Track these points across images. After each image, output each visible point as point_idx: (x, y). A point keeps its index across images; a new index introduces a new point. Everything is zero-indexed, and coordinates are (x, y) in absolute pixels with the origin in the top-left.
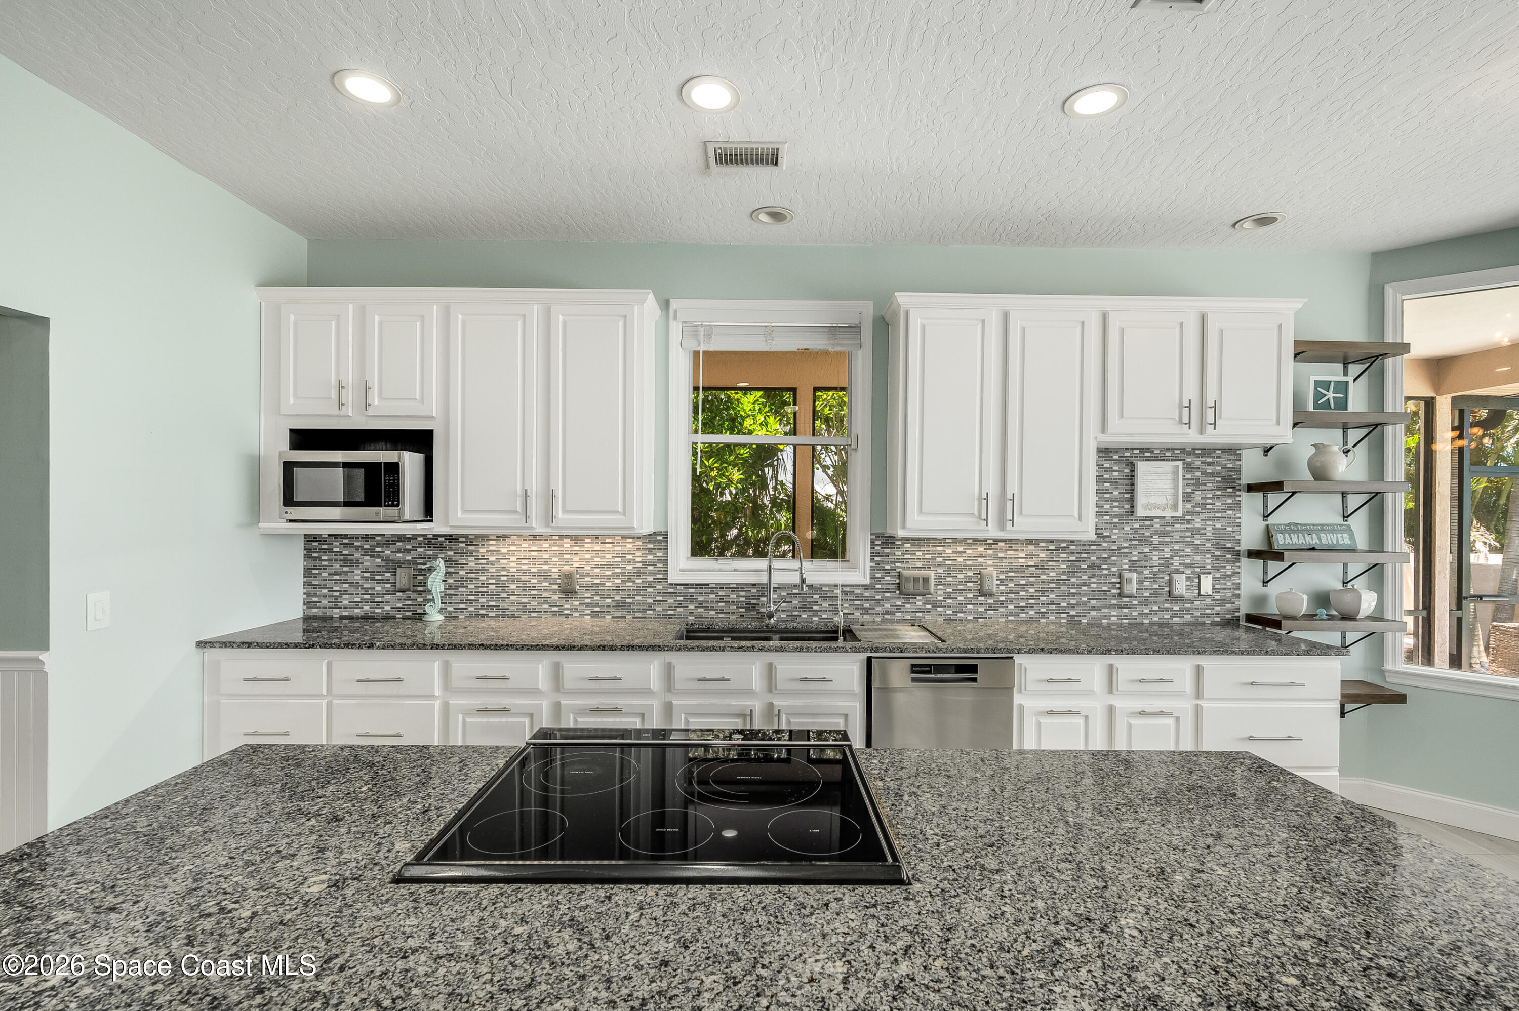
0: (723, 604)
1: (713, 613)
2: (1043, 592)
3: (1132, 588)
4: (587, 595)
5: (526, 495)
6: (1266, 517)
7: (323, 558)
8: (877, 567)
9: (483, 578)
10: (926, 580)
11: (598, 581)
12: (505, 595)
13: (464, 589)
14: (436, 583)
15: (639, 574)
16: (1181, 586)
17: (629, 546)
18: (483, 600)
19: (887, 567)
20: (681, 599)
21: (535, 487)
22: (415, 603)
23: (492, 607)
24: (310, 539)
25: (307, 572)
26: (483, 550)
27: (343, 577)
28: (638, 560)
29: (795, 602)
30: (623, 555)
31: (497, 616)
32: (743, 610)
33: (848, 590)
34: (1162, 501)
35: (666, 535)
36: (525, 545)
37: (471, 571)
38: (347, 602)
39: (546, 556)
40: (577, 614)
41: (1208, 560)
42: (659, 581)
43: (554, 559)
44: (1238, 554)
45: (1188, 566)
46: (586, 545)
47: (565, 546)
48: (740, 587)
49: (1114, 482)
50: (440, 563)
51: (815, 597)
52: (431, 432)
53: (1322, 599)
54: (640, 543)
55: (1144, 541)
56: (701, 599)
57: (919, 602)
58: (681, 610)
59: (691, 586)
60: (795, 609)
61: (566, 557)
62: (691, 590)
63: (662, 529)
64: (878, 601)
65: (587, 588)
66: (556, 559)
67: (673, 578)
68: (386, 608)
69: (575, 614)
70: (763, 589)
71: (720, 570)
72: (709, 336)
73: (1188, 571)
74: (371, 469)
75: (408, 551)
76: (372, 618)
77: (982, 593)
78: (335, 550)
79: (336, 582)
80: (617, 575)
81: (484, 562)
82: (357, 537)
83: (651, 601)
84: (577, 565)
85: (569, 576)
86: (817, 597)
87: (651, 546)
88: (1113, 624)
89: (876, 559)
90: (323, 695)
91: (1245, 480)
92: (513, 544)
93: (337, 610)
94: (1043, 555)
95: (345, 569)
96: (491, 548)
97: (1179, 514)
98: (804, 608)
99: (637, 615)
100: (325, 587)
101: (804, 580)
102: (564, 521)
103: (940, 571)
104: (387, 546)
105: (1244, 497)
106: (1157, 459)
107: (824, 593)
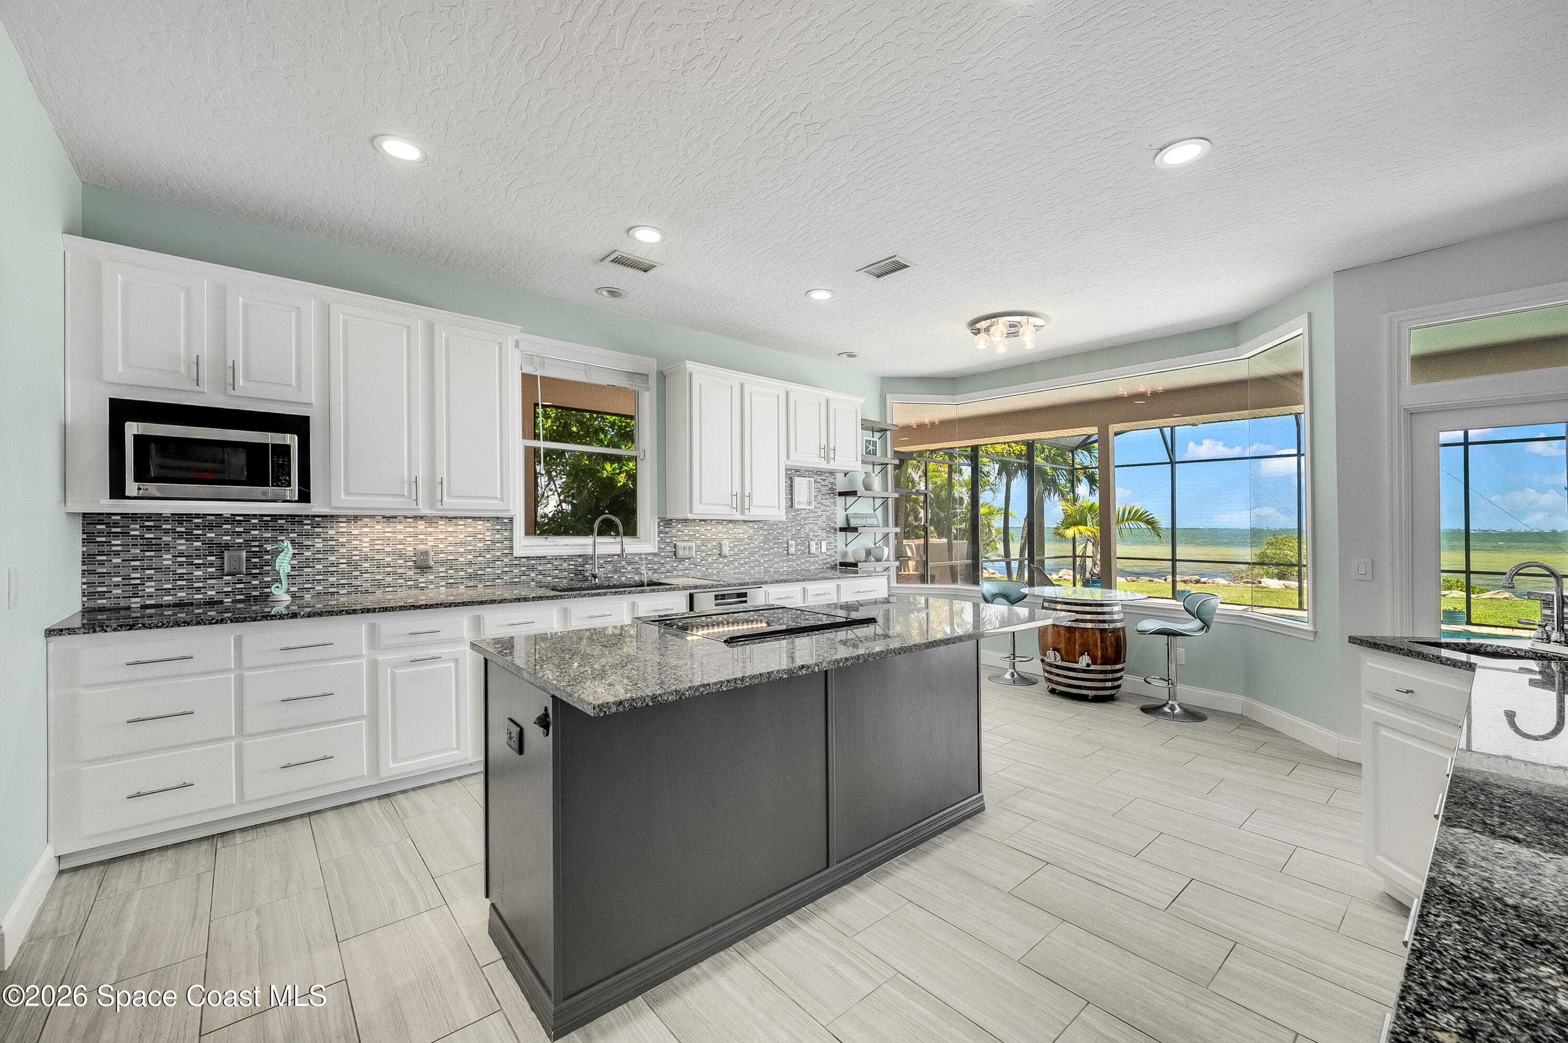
0: (557, 571)
1: (550, 578)
2: (752, 554)
3: (792, 550)
4: (441, 570)
5: (415, 481)
6: (846, 510)
7: (113, 542)
8: (662, 541)
9: (332, 558)
10: (690, 548)
11: (452, 557)
12: (358, 573)
13: (310, 570)
14: (284, 564)
15: (488, 551)
16: (813, 548)
17: (479, 527)
18: (332, 579)
19: (667, 541)
20: (525, 569)
21: (421, 473)
22: (248, 586)
23: (343, 585)
24: (92, 519)
25: (88, 559)
26: (332, 532)
27: (146, 563)
28: (487, 538)
29: (609, 567)
30: (474, 535)
31: (349, 593)
32: (573, 575)
34: (804, 500)
35: (511, 519)
36: (378, 527)
37: (319, 552)
38: (153, 590)
39: (401, 537)
40: (433, 586)
41: (824, 534)
42: (506, 555)
43: (409, 539)
44: (835, 530)
45: (816, 537)
46: (440, 527)
47: (420, 527)
48: (570, 558)
50: (287, 543)
51: (622, 563)
52: (306, 419)
53: (868, 553)
54: (489, 525)
55: (798, 523)
56: (540, 568)
57: (687, 563)
58: (525, 577)
59: (533, 558)
61: (420, 537)
62: (532, 562)
63: (507, 513)
64: (662, 564)
65: (442, 563)
66: (411, 539)
67: (517, 553)
68: (209, 593)
69: (430, 587)
70: (588, 558)
71: (555, 545)
72: (543, 365)
73: (816, 539)
75: (239, 534)
76: (191, 604)
77: (721, 556)
78: (132, 533)
79: (135, 569)
80: (469, 552)
81: (333, 543)
83: (500, 572)
84: (432, 544)
85: (425, 553)
86: (624, 563)
87: (499, 527)
88: (785, 571)
89: (661, 535)
90: (231, 670)
91: (838, 491)
92: (366, 526)
93: (138, 600)
94: (752, 531)
95: (148, 554)
96: (341, 530)
97: (812, 507)
98: (614, 569)
99: (487, 584)
100: (117, 575)
101: (623, 550)
102: (452, 504)
103: (698, 542)
104: (210, 527)
105: (837, 499)
106: (802, 476)
107: (628, 559)
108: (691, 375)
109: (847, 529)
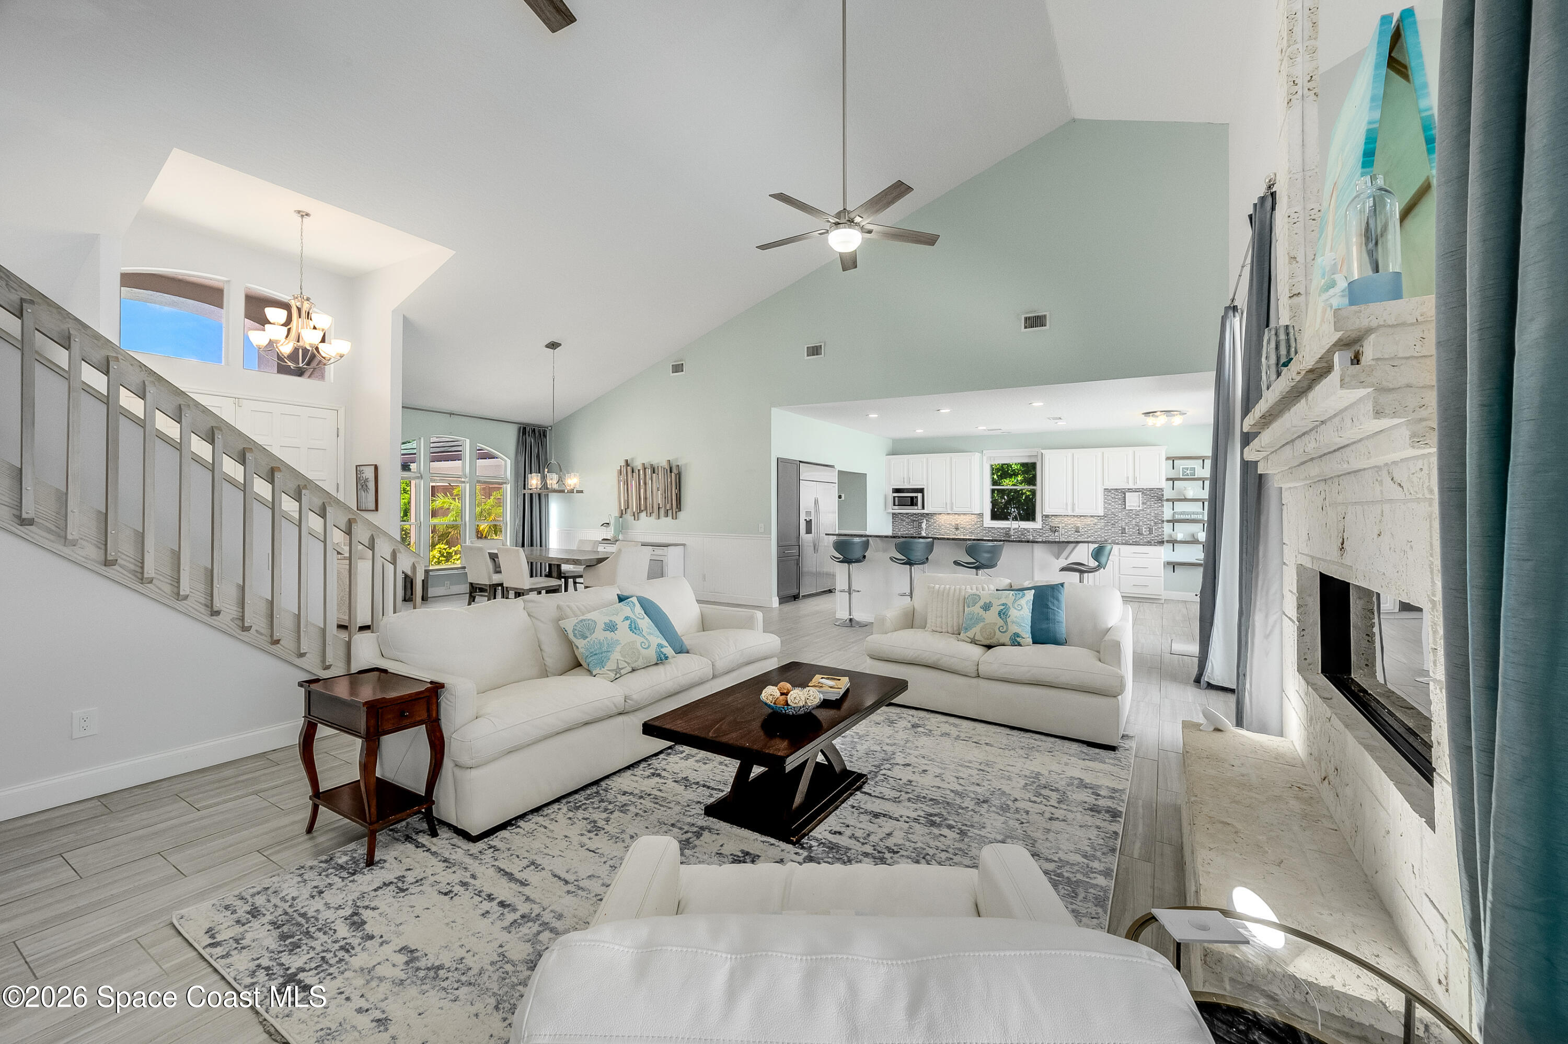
0: (999, 533)
1: (996, 535)
5: (946, 504)
6: (1174, 509)
7: (899, 518)
8: (1048, 524)
10: (1058, 527)
11: (965, 525)
14: (924, 525)
15: (976, 524)
16: (1143, 530)
20: (987, 531)
21: (948, 502)
24: (893, 514)
25: (893, 522)
26: (936, 517)
27: (901, 524)
28: (976, 520)
29: (1019, 533)
30: (971, 519)
32: (1004, 535)
33: (1035, 530)
34: (1134, 504)
35: (983, 514)
36: (946, 516)
37: (933, 522)
39: (951, 519)
41: (1152, 523)
42: (982, 526)
44: (1163, 521)
45: (1145, 524)
46: (962, 517)
47: (956, 517)
48: (1004, 528)
49: (1119, 499)
50: (925, 520)
51: (1025, 531)
52: (923, 489)
54: (977, 516)
55: (1130, 517)
56: (994, 532)
58: (987, 534)
59: (990, 528)
60: (1019, 535)
61: (956, 519)
63: (981, 512)
64: (1045, 533)
65: (962, 528)
66: (954, 520)
67: (984, 526)
70: (1012, 530)
71: (998, 524)
72: (998, 462)
73: (1145, 526)
74: (912, 498)
75: (918, 518)
77: (1076, 531)
79: (899, 525)
80: (970, 523)
81: (937, 519)
82: (904, 514)
83: (979, 532)
84: (960, 521)
85: (957, 524)
87: (980, 517)
89: (1044, 521)
91: (1165, 498)
94: (1096, 521)
95: (901, 522)
96: (939, 517)
97: (1141, 508)
98: (1022, 535)
100: (897, 526)
102: (956, 510)
103: (1063, 525)
104: (911, 516)
105: (1165, 503)
106: (1134, 492)
107: (1028, 530)
108: (1044, 455)
109: (1173, 521)
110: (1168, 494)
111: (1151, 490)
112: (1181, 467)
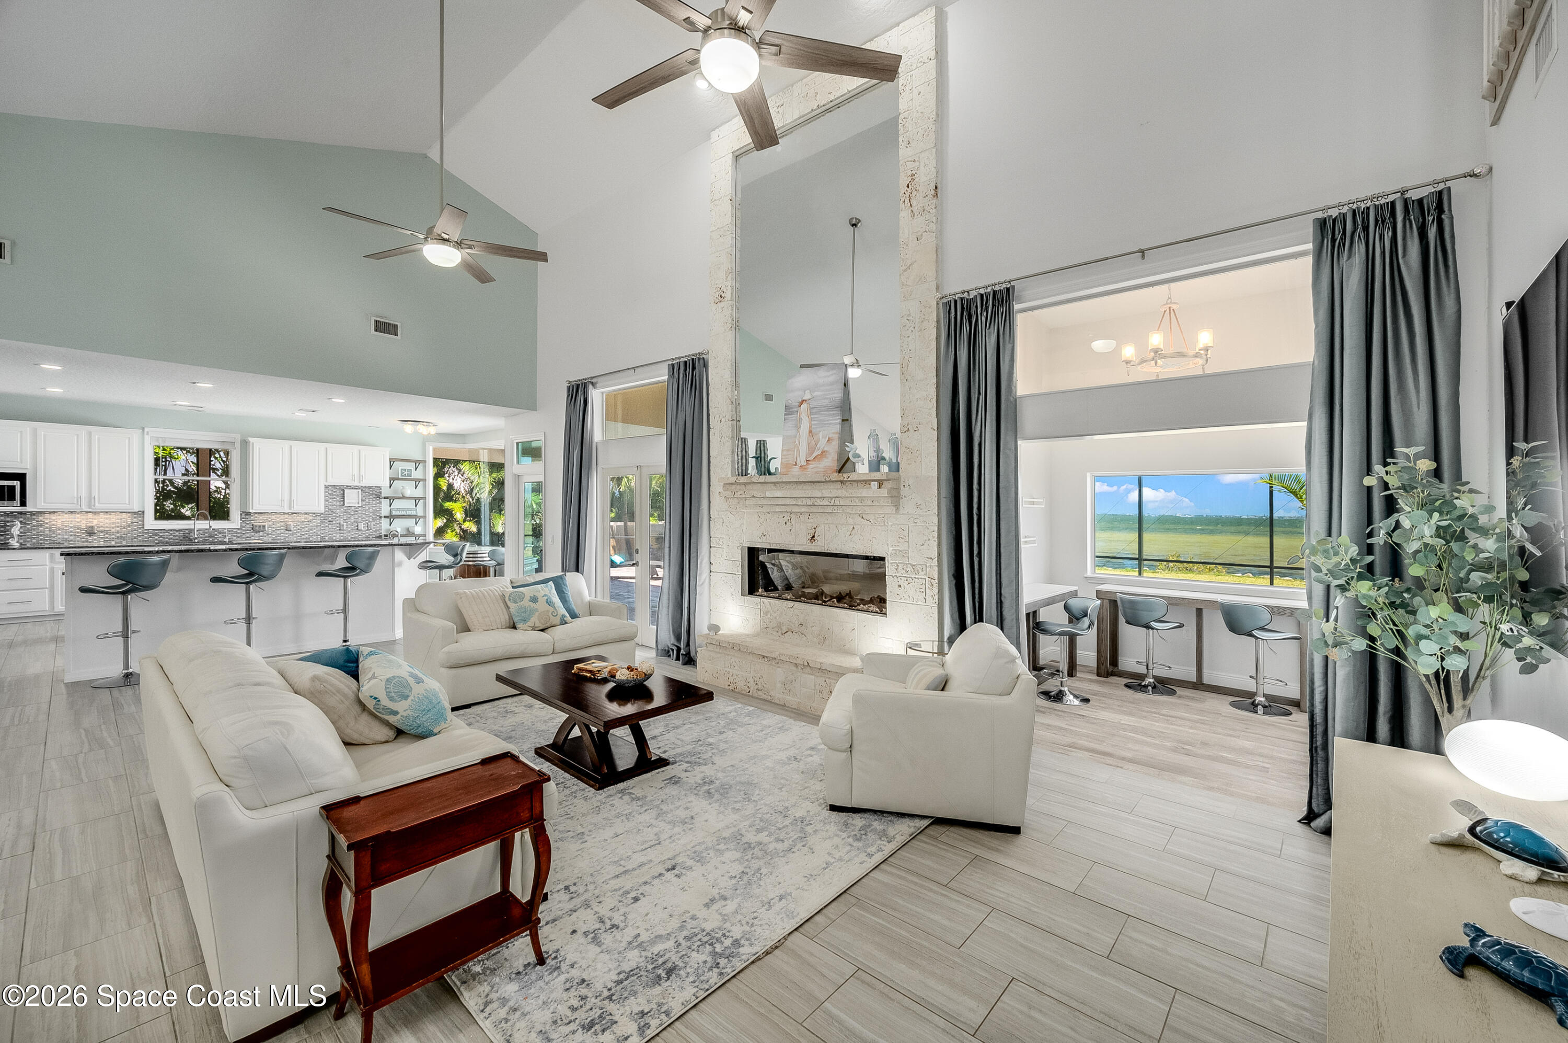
6: (390, 506)
8: (243, 522)
9: (41, 529)
10: (264, 526)
11: (107, 529)
13: (29, 533)
14: (16, 531)
15: (129, 526)
16: (361, 526)
19: (247, 522)
20: (151, 535)
23: (48, 540)
26: (42, 518)
28: (129, 521)
29: (206, 535)
30: (121, 519)
31: (50, 543)
32: (182, 538)
33: (230, 530)
34: (354, 501)
35: (143, 512)
36: (67, 516)
37: (34, 526)
39: (77, 520)
40: (97, 542)
41: (371, 518)
42: (140, 529)
43: (83, 521)
44: (381, 517)
45: (364, 521)
46: (100, 516)
47: (88, 516)
48: (180, 530)
49: (338, 496)
50: (18, 523)
51: (215, 533)
52: (25, 474)
53: (408, 530)
54: (130, 515)
55: (348, 513)
56: (161, 534)
57: (261, 534)
59: (156, 530)
60: (206, 537)
61: (89, 520)
62: (155, 532)
63: (142, 510)
65: (102, 532)
67: (146, 528)
69: (95, 542)
70: (191, 531)
71: (171, 524)
72: (163, 440)
77: (287, 530)
80: (118, 527)
81: (42, 522)
83: (136, 536)
84: (95, 523)
85: (91, 527)
86: (217, 533)
87: (136, 516)
89: (243, 520)
91: (383, 495)
92: (59, 516)
94: (311, 518)
97: (360, 505)
98: (210, 537)
101: (210, 527)
102: (98, 506)
103: (270, 523)
105: (383, 500)
106: (352, 489)
107: (220, 531)
108: (253, 444)
109: (391, 517)
110: (386, 492)
111: (370, 487)
112: (400, 468)
